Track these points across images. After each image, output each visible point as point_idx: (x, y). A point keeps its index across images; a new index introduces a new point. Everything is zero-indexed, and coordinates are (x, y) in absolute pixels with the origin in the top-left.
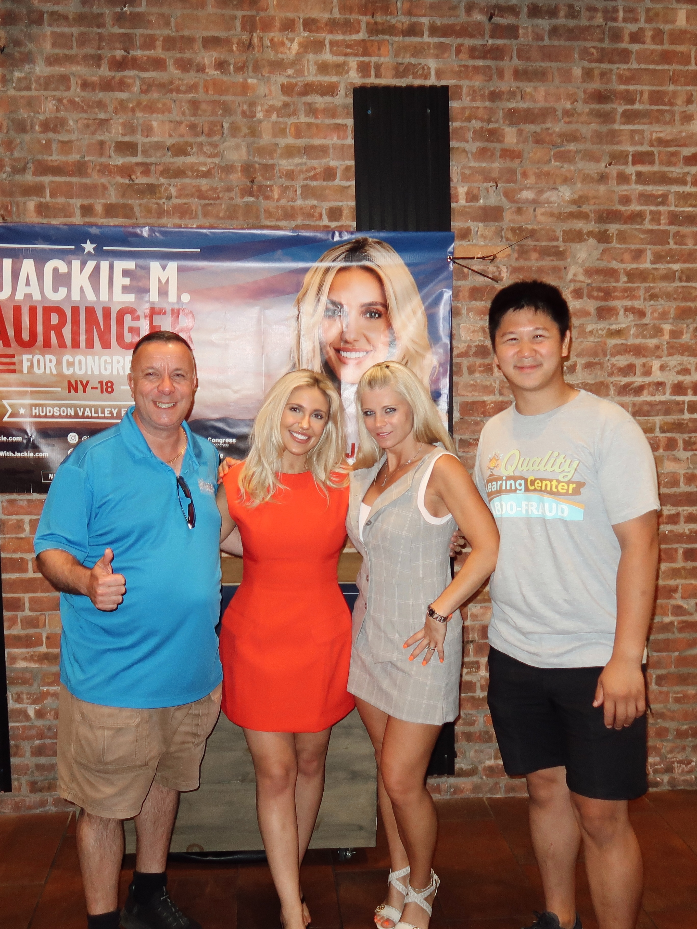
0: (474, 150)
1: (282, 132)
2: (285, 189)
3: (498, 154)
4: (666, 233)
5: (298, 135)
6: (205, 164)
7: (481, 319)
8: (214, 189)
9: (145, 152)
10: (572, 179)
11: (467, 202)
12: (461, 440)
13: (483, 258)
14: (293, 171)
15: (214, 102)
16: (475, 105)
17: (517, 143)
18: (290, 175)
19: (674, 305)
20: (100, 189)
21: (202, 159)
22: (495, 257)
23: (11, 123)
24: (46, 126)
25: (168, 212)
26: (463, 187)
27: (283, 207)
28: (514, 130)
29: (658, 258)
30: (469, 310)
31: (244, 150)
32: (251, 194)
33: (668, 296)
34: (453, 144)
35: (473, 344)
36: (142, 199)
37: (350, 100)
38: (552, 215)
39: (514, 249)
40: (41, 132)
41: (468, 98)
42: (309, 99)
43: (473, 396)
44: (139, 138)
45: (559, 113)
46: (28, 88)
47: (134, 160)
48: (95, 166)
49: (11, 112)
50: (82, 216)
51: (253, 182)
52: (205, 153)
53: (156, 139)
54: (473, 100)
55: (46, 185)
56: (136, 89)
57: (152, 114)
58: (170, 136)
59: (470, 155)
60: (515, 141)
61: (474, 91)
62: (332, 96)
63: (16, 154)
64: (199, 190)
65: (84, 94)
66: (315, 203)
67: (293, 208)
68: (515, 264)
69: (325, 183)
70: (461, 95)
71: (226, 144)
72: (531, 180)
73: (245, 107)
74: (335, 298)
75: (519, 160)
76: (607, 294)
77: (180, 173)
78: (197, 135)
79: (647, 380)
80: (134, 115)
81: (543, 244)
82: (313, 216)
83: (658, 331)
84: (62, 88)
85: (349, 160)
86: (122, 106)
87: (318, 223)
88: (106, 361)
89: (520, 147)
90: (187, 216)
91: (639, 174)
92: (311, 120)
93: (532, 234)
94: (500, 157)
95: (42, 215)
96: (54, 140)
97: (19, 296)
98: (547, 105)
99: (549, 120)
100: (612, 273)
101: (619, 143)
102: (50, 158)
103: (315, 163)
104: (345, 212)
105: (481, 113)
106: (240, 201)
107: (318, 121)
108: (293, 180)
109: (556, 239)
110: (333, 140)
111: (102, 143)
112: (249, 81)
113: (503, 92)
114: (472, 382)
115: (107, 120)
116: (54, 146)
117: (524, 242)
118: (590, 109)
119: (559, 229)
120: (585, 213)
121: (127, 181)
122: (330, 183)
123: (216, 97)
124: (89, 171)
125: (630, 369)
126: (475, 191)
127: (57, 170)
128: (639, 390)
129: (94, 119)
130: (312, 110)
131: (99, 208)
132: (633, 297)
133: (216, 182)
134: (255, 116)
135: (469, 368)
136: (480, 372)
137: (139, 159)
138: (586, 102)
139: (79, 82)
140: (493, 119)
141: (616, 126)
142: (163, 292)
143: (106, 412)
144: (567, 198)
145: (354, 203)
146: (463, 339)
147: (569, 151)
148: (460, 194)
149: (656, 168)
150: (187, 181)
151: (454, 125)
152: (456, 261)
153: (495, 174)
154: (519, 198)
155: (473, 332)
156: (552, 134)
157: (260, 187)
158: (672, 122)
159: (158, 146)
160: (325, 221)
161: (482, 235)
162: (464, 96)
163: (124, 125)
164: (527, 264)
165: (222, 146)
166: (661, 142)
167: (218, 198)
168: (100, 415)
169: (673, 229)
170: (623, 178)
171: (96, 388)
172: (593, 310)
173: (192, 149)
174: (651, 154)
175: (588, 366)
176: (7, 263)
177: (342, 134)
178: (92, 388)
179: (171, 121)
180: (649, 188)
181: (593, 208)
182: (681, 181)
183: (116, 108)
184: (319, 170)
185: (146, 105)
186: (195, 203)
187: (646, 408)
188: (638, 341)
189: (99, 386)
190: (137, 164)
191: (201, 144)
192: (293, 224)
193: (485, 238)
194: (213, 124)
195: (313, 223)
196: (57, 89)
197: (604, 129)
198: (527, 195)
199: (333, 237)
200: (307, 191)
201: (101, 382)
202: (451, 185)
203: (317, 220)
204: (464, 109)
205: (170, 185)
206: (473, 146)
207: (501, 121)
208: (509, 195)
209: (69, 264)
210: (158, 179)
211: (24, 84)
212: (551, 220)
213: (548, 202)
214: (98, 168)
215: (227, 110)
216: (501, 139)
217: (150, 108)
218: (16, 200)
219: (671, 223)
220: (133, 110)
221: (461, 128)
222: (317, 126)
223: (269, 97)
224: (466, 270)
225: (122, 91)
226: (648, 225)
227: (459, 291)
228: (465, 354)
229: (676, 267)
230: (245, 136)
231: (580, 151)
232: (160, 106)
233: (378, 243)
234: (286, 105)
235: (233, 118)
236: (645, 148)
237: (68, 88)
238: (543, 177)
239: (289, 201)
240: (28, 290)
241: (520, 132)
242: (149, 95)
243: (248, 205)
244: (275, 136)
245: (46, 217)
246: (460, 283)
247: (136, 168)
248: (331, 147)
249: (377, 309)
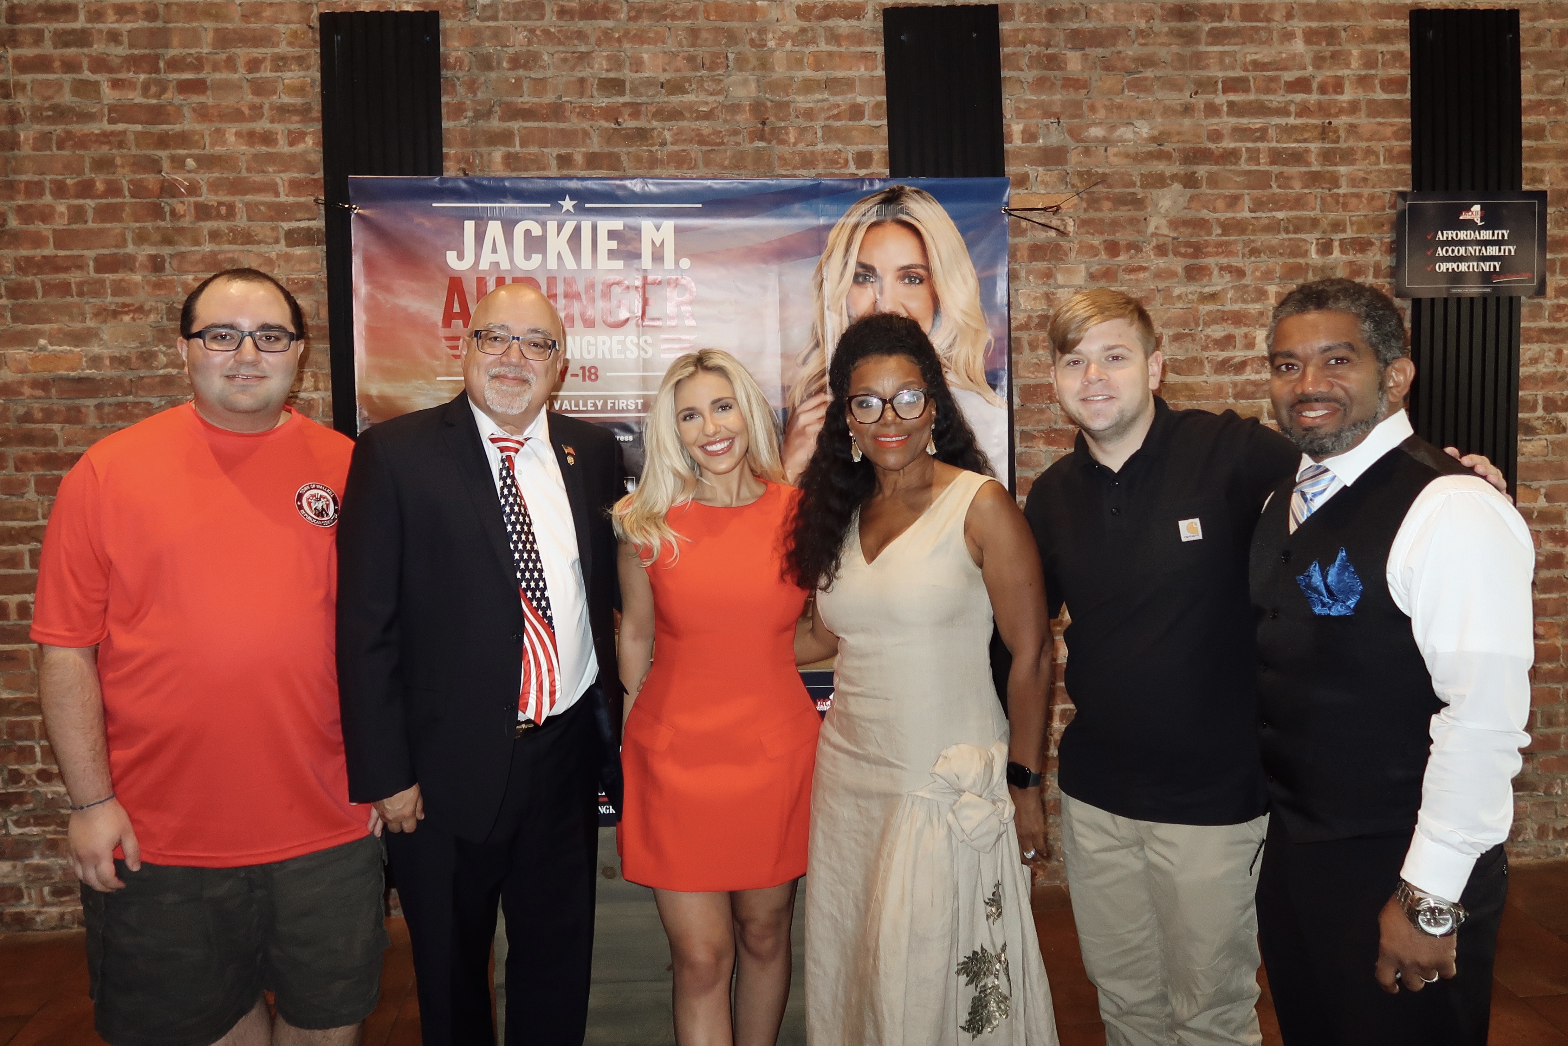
0: (1030, 80)
1: (799, 63)
2: (802, 131)
3: (1059, 83)
4: (1267, 174)
5: (818, 67)
6: (707, 103)
7: (1044, 283)
8: (718, 133)
9: (634, 90)
10: (1151, 111)
11: (1023, 142)
12: (1022, 432)
13: (1045, 209)
14: (812, 109)
15: (717, 30)
16: (1030, 25)
17: (1083, 71)
18: (809, 114)
19: (1280, 261)
20: (580, 136)
21: (703, 97)
22: (1058, 208)
23: (474, 60)
24: (516, 62)
25: (662, 161)
26: (1018, 123)
27: (800, 153)
28: (1078, 54)
29: (1258, 205)
30: (1029, 272)
31: (753, 86)
32: (762, 138)
33: (1272, 251)
34: (1005, 73)
35: (1034, 314)
36: (631, 146)
37: (880, 24)
38: (1127, 156)
39: (1081, 198)
40: (509, 69)
41: (1022, 19)
42: (830, 23)
43: (1036, 377)
44: (627, 74)
45: (1132, 33)
46: (495, 18)
47: (621, 100)
48: (575, 107)
49: (476, 45)
50: (559, 168)
51: (764, 123)
52: (706, 90)
53: (647, 75)
54: (1028, 20)
55: (516, 132)
56: (622, 16)
57: (642, 44)
58: (664, 70)
59: (1025, 86)
60: (1080, 67)
61: (1029, 10)
62: (859, 19)
63: (480, 95)
64: (700, 135)
65: (561, 23)
66: (840, 146)
67: (812, 153)
68: (1084, 216)
69: (851, 123)
70: (1013, 15)
71: (732, 78)
72: (1101, 114)
73: (754, 35)
74: (866, 260)
75: (1085, 91)
76: (1198, 250)
77: (676, 114)
78: (696, 69)
79: (1250, 354)
80: (620, 46)
81: (1117, 190)
82: (838, 163)
83: (1261, 294)
84: (534, 16)
85: (880, 95)
86: (607, 36)
87: (843, 171)
88: (589, 342)
89: (1086, 75)
90: (685, 166)
91: (1231, 104)
92: (834, 48)
93: (1103, 179)
94: (1063, 87)
95: (510, 168)
96: (526, 78)
97: (484, 265)
98: (1118, 24)
99: (1120, 42)
100: (1201, 224)
101: (1205, 67)
102: (520, 100)
103: (838, 99)
104: (876, 157)
105: (1037, 35)
106: (748, 146)
107: (842, 49)
108: (812, 120)
109: (1134, 185)
110: (860, 71)
111: (582, 81)
112: (758, 3)
113: (1064, 10)
114: (1035, 360)
115: (588, 53)
116: (525, 85)
117: (1094, 189)
118: (1170, 28)
119: (1136, 172)
120: (1168, 152)
121: (613, 126)
122: (856, 123)
123: (719, 24)
124: (567, 114)
125: (1227, 341)
126: (1033, 130)
127: (528, 114)
128: (1241, 367)
129: (574, 53)
130: (834, 37)
131: (579, 158)
132: (1230, 254)
133: (720, 125)
134: (765, 45)
135: (1030, 344)
136: (1044, 347)
137: (627, 99)
138: (1164, 20)
139: (556, 9)
140: (1052, 43)
141: (1202, 48)
142: (658, 257)
143: (589, 405)
144: (1145, 135)
145: (887, 146)
146: (1023, 307)
147: (1146, 79)
148: (1014, 133)
149: (1252, 97)
150: (684, 124)
151: (1005, 50)
152: (1012, 212)
153: (1057, 109)
154: (1086, 137)
155: (1035, 299)
156: (1124, 59)
157: (773, 129)
158: (1268, 42)
159: (650, 83)
160: (852, 169)
161: (1042, 182)
162: (1017, 16)
163: (608, 58)
164: (1098, 215)
165: (727, 81)
166: (1257, 65)
167: (722, 143)
168: (581, 408)
169: (1276, 169)
170: (1212, 110)
171: (577, 375)
172: (1180, 270)
173: (691, 85)
174: (1245, 80)
175: (1177, 338)
176: (469, 226)
177: (870, 63)
178: (572, 375)
179: (665, 53)
180: (1244, 121)
181: (1175, 146)
182: (1283, 112)
183: (599, 39)
184: (843, 107)
185: (635, 35)
186: (695, 150)
187: (1250, 388)
188: (1236, 307)
189: (580, 372)
190: (625, 105)
191: (701, 79)
192: (813, 172)
193: (1045, 184)
194: (716, 55)
195: (837, 172)
196: (528, 18)
197: (1188, 51)
198: (1096, 132)
199: (862, 187)
200: (830, 134)
201: (583, 368)
202: (1004, 121)
203: (841, 168)
204: (1017, 31)
205: (664, 129)
206: (1030, 75)
207: (1062, 44)
208: (1074, 133)
209: (544, 225)
210: (650, 122)
211: (489, 13)
212: (1125, 161)
213: (1123, 141)
214: (578, 110)
215: (732, 38)
216: (1063, 65)
217: (640, 38)
218: (479, 150)
219: (1272, 163)
220: (619, 40)
221: (1014, 54)
222: (840, 55)
223: (781, 23)
224: (1024, 224)
225: (606, 18)
226: (1244, 166)
227: (1015, 251)
228: (1025, 327)
229: (1280, 215)
230: (754, 69)
231: (1157, 78)
232: (652, 35)
233: (917, 192)
234: (803, 31)
235: (739, 48)
236: (1238, 73)
237: (542, 17)
238: (1114, 110)
239: (808, 145)
240: (494, 258)
241: (1085, 57)
242: (639, 23)
243: (757, 150)
244: (789, 68)
245: (514, 170)
246: (1017, 240)
247: (623, 109)
248: (857, 80)
249: (917, 273)
